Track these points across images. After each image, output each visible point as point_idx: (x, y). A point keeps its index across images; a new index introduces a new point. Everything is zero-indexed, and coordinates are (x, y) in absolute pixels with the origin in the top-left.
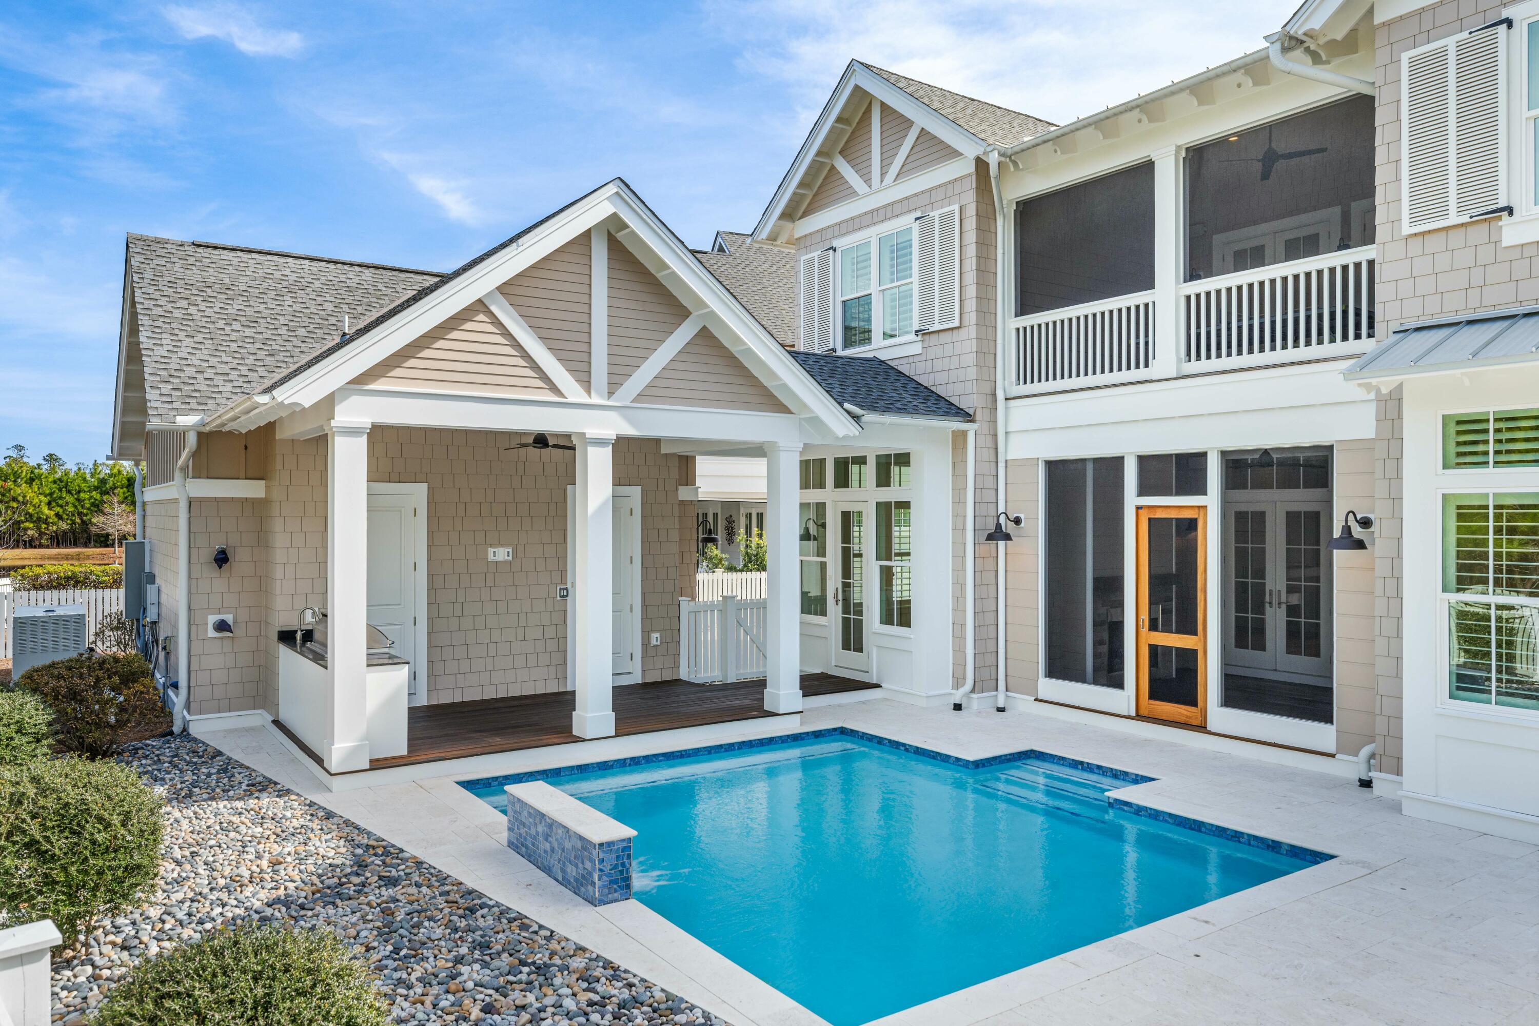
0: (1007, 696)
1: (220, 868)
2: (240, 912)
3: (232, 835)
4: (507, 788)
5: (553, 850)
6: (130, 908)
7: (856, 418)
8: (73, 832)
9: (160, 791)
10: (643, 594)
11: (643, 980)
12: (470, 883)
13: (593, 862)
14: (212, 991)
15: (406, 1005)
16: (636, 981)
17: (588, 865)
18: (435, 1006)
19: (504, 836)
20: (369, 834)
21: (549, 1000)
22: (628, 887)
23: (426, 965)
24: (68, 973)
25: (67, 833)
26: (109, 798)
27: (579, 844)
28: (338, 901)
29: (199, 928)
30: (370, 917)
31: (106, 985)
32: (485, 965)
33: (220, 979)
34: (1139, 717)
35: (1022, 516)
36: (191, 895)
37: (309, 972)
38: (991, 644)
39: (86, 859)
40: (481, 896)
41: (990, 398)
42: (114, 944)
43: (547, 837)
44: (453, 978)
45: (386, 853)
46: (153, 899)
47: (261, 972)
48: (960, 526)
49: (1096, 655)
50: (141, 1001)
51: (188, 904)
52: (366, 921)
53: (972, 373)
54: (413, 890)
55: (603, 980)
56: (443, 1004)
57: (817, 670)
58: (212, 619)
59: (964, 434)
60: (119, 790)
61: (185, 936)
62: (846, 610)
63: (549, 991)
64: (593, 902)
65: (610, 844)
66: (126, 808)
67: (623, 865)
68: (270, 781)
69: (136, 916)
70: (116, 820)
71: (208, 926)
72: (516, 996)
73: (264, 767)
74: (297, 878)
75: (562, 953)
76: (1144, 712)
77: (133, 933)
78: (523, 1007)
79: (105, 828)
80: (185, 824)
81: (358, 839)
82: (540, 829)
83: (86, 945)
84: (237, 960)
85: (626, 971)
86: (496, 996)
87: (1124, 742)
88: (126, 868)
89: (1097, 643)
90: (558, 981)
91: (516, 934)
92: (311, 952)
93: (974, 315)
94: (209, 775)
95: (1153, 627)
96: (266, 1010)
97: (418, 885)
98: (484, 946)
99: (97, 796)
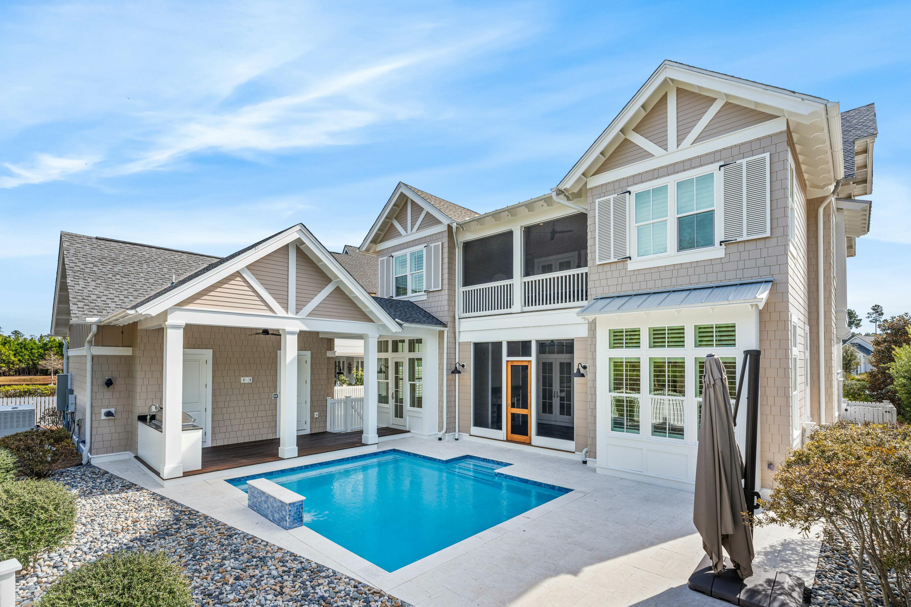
0: (459, 434)
1: (106, 526)
2: (117, 545)
3: (113, 510)
4: (248, 482)
5: (268, 507)
6: (58, 548)
7: (400, 325)
8: (27, 515)
9: (75, 492)
10: (311, 396)
11: (307, 560)
12: (230, 524)
13: (286, 511)
14: (102, 584)
15: (198, 580)
16: (304, 560)
17: (284, 513)
18: (212, 579)
19: (246, 503)
20: (182, 506)
21: (265, 572)
22: (302, 521)
23: (209, 562)
24: (23, 582)
25: (24, 516)
26: (48, 497)
27: (280, 504)
28: (166, 537)
29: (95, 554)
30: (182, 543)
31: (44, 585)
32: (236, 559)
33: (106, 578)
34: (507, 441)
35: (465, 364)
36: (91, 539)
37: (151, 571)
38: (453, 414)
39: (35, 527)
40: (235, 529)
41: (453, 318)
42: (49, 566)
43: (266, 502)
44: (221, 566)
45: (190, 513)
46: (71, 543)
47: (126, 573)
48: (441, 368)
49: (492, 417)
50: (64, 592)
51: (89, 544)
52: (180, 545)
53: (446, 308)
54: (203, 529)
55: (290, 561)
56: (216, 578)
57: (385, 426)
58: (104, 411)
59: (443, 332)
60: (53, 494)
61: (87, 559)
62: (396, 401)
63: (266, 568)
64: (286, 528)
65: (293, 503)
66: (57, 502)
67: (299, 512)
68: (133, 484)
69: (62, 551)
70: (51, 508)
71: (100, 553)
72: (251, 572)
73: (129, 477)
74: (146, 528)
75: (272, 551)
76: (509, 439)
77: (60, 559)
78: (254, 576)
79: (45, 512)
80: (88, 507)
81: (177, 508)
82: (263, 499)
83: (34, 567)
84: (114, 568)
85: (300, 557)
86: (241, 572)
87: (502, 450)
88: (56, 530)
89: (493, 412)
90: (269, 563)
91: (251, 544)
92: (152, 562)
93: (447, 285)
94: (101, 483)
95: (513, 406)
96: (129, 589)
97: (205, 527)
98: (236, 551)
99: (41, 498)
